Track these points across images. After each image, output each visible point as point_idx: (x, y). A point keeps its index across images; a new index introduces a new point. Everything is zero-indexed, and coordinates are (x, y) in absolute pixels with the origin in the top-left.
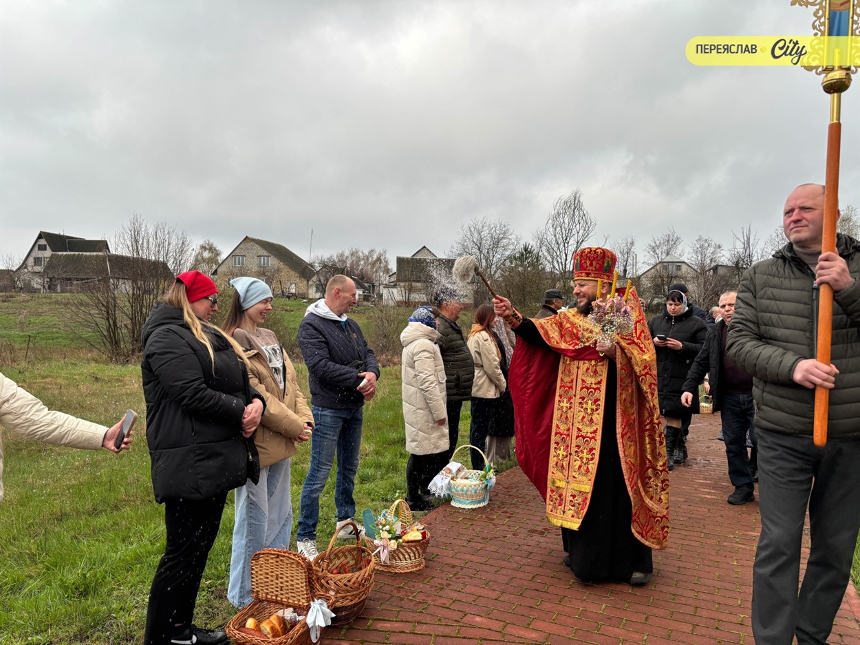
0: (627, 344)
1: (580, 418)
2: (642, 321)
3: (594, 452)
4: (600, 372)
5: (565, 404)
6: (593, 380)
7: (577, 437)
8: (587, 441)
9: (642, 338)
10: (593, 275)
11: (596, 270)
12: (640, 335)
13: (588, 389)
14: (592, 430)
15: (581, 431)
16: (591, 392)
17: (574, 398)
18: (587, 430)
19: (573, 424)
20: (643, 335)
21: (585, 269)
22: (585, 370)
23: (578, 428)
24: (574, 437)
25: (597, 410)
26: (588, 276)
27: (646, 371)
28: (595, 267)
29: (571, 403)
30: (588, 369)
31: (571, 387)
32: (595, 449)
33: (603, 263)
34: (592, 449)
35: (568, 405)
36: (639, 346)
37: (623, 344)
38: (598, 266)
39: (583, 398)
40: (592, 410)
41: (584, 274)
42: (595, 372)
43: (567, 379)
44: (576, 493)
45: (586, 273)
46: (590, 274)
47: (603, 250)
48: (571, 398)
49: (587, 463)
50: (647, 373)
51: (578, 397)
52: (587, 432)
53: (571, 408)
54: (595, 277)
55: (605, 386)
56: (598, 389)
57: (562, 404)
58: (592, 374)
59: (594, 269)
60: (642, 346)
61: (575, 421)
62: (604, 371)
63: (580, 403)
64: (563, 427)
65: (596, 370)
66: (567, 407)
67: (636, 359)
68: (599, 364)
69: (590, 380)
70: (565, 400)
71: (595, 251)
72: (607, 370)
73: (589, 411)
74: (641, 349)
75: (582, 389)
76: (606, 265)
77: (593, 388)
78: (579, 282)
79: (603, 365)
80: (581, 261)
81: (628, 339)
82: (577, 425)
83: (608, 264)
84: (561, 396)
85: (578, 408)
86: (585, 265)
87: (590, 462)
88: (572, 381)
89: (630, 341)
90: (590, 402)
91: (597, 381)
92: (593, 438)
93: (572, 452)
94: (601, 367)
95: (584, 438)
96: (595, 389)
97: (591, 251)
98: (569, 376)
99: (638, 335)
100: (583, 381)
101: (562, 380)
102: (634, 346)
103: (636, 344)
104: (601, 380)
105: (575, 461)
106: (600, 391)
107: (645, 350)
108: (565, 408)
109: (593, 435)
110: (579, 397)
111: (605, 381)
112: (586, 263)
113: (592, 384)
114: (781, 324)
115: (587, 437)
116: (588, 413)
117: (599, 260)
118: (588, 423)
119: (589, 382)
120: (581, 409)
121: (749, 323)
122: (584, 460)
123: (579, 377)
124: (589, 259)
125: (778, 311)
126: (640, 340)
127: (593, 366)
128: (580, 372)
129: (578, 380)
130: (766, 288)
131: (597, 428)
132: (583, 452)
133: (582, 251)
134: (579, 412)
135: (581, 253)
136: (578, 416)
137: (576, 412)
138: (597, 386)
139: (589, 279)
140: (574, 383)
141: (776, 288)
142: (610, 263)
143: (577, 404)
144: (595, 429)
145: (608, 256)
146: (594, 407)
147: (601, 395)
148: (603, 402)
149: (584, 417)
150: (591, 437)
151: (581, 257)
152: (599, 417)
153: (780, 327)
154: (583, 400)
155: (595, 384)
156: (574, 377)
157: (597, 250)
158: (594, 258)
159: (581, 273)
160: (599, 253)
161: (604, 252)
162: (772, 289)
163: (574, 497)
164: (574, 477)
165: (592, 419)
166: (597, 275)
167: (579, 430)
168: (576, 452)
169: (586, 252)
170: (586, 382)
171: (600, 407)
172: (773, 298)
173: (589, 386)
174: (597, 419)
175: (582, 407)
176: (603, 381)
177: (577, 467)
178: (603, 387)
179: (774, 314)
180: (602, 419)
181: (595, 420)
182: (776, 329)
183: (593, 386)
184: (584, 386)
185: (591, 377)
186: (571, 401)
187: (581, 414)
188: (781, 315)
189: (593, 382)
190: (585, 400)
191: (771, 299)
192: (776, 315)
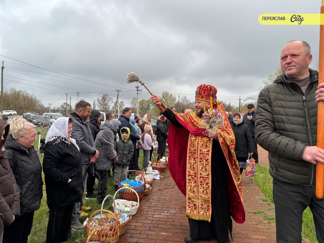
1: (201, 168)
2: (227, 120)
3: (209, 184)
4: (208, 146)
6: (206, 150)
7: (200, 177)
8: (205, 179)
9: (228, 128)
10: (204, 98)
11: (206, 96)
12: (227, 126)
13: (203, 154)
14: (207, 174)
15: (202, 175)
16: (204, 156)
17: (197, 158)
18: (204, 174)
19: (198, 171)
21: (201, 95)
22: (201, 145)
23: (200, 173)
24: (199, 178)
25: (208, 164)
26: (202, 98)
27: (232, 143)
28: (206, 94)
30: (203, 144)
31: (195, 153)
32: (209, 183)
33: (210, 93)
34: (207, 184)
35: (194, 162)
38: (207, 94)
39: (201, 159)
41: (200, 97)
42: (206, 146)
43: (192, 149)
45: (202, 97)
46: (203, 97)
47: (210, 86)
49: (206, 190)
51: (199, 158)
52: (205, 175)
54: (205, 99)
56: (208, 154)
58: (205, 147)
59: (205, 95)
60: (228, 131)
61: (199, 170)
62: (210, 145)
63: (200, 161)
64: (192, 172)
65: (207, 145)
67: (227, 138)
68: (208, 142)
69: (204, 150)
70: (193, 159)
71: (206, 86)
72: (212, 145)
73: (204, 165)
75: (200, 154)
76: (211, 93)
77: (205, 154)
78: (198, 101)
79: (210, 143)
80: (200, 90)
81: (222, 129)
82: (199, 172)
83: (212, 93)
84: (189, 157)
85: (199, 164)
86: (201, 93)
87: (208, 189)
88: (195, 150)
89: (223, 130)
90: (204, 160)
91: (207, 150)
92: (208, 178)
93: (199, 185)
94: (209, 143)
95: (203, 178)
96: (206, 154)
97: (205, 86)
98: (193, 147)
99: (226, 126)
100: (201, 150)
101: (190, 149)
102: (224, 132)
103: (226, 131)
104: (209, 150)
105: (201, 188)
106: (209, 155)
107: (230, 133)
108: (192, 163)
109: (207, 176)
111: (211, 150)
112: (202, 92)
113: (205, 152)
114: (288, 122)
115: (205, 177)
116: (204, 166)
117: (208, 91)
118: (204, 170)
119: (204, 151)
120: (200, 164)
121: (269, 121)
122: (205, 188)
123: (198, 148)
124: (204, 90)
125: (286, 114)
126: (227, 129)
127: (205, 143)
128: (199, 146)
129: (198, 150)
130: (277, 101)
131: (209, 173)
132: (204, 185)
133: (201, 86)
134: (200, 165)
135: (200, 87)
136: (200, 168)
137: (199, 165)
138: (207, 153)
139: (203, 99)
140: (197, 151)
141: (282, 100)
142: (213, 93)
143: (199, 162)
144: (208, 173)
145: (213, 90)
146: (206, 163)
147: (209, 157)
148: (211, 161)
149: (202, 168)
150: (206, 177)
151: (200, 88)
152: (209, 168)
153: (288, 124)
154: (201, 160)
155: (206, 152)
156: (196, 148)
157: (208, 86)
158: (206, 90)
159: (199, 97)
160: (209, 87)
161: (211, 87)
162: (281, 102)
163: (202, 205)
164: (201, 196)
165: (206, 169)
166: (206, 98)
167: (201, 174)
168: (201, 184)
169: (203, 87)
170: (202, 151)
171: (209, 163)
172: (282, 107)
173: (203, 153)
174: (208, 169)
175: (201, 163)
176: (210, 150)
177: (202, 191)
178: (210, 153)
179: (284, 116)
180: (211, 169)
181: (207, 169)
182: (286, 125)
183: (205, 153)
184: (201, 153)
185: (204, 148)
186: (196, 160)
187: (201, 166)
188: (288, 117)
189: (205, 151)
190: (202, 160)
191: (281, 107)
192: (285, 117)
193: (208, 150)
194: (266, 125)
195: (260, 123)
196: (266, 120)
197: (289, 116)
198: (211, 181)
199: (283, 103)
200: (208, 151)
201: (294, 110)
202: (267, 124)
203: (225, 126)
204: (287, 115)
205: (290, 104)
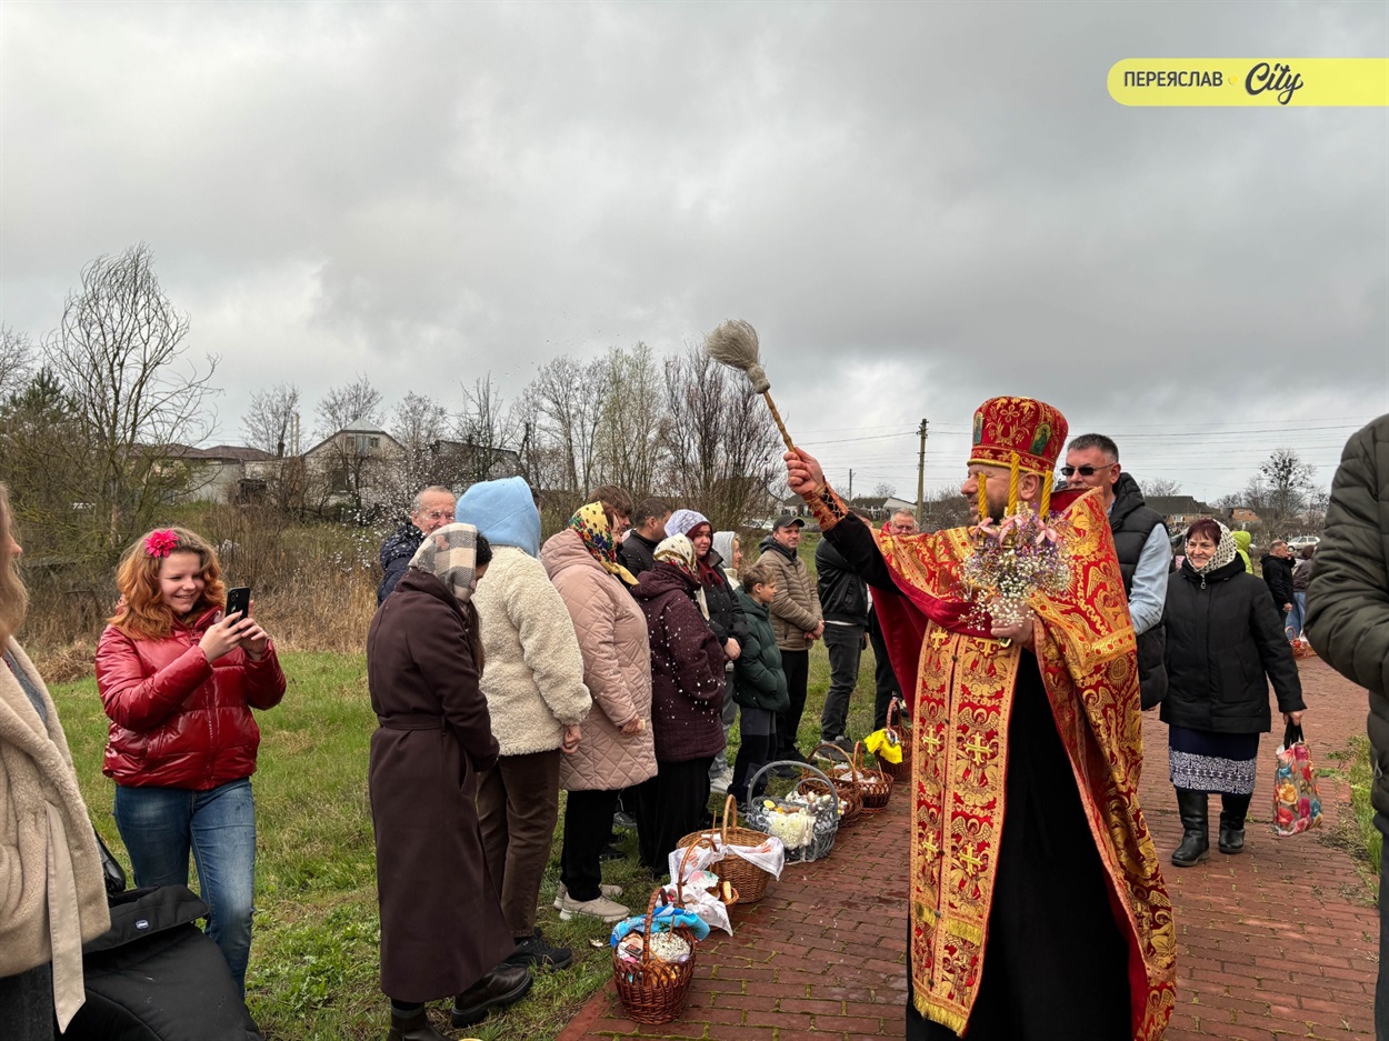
0: (1063, 613)
1: (961, 773)
3: (987, 851)
4: (1000, 672)
5: (931, 740)
6: (986, 690)
7: (955, 815)
8: (973, 824)
9: (1098, 601)
10: (1007, 457)
11: (1015, 446)
12: (1095, 593)
13: (974, 707)
14: (985, 801)
15: (962, 803)
16: (980, 714)
17: (946, 726)
18: (974, 801)
19: (946, 785)
20: (1101, 593)
21: (992, 443)
22: (969, 664)
23: (956, 796)
24: (948, 815)
25: (993, 756)
26: (995, 458)
28: (1014, 441)
29: (942, 737)
30: (975, 663)
31: (941, 702)
33: (1032, 432)
34: (982, 846)
35: (937, 742)
36: (1088, 620)
37: (1052, 613)
38: (1019, 439)
39: (964, 729)
40: (983, 755)
41: (987, 453)
42: (991, 671)
43: (933, 684)
44: (957, 944)
45: (993, 451)
46: (1000, 452)
47: (1036, 404)
48: (939, 727)
49: (975, 877)
50: (1100, 683)
51: (954, 724)
52: (975, 806)
53: (942, 748)
55: (1009, 703)
56: (995, 708)
57: (926, 739)
58: (983, 675)
60: (1095, 618)
61: (951, 779)
62: (1009, 669)
63: (959, 739)
64: (930, 790)
65: (992, 667)
66: (934, 746)
67: (1074, 650)
68: (1000, 653)
69: (982, 690)
70: (931, 730)
71: (1017, 405)
72: (1015, 669)
73: (978, 759)
74: (1092, 625)
75: (962, 706)
76: (1037, 437)
77: (984, 707)
78: (979, 468)
79: (1008, 657)
80: (985, 422)
81: (1066, 602)
82: (953, 788)
83: (1044, 435)
84: (923, 720)
85: (953, 749)
86: (991, 434)
87: (981, 875)
88: (942, 689)
89: (1069, 607)
90: (978, 738)
91: (993, 691)
92: (987, 819)
93: (945, 850)
94: (1004, 661)
95: (967, 817)
96: (989, 710)
97: (1009, 403)
98: (936, 676)
99: (1089, 593)
100: (964, 689)
101: (925, 684)
102: (1075, 616)
103: (1083, 614)
104: (1003, 689)
105: (953, 868)
106: (999, 713)
107: (1102, 628)
108: (931, 746)
109: (987, 813)
110: (955, 727)
111: (1011, 692)
112: (994, 428)
113: (982, 696)
115: (974, 817)
116: (975, 763)
117: (1024, 425)
118: (975, 784)
119: (978, 694)
120: (961, 753)
122: (970, 869)
123: (955, 681)
124: (1003, 422)
126: (1093, 606)
127: (986, 658)
128: (959, 670)
129: (955, 686)
131: (995, 799)
132: (965, 851)
133: (992, 404)
134: (958, 759)
135: (990, 406)
136: (957, 769)
137: (952, 759)
138: (993, 702)
139: (998, 463)
140: (947, 692)
142: (1049, 434)
143: (953, 741)
144: (991, 799)
145: (1045, 419)
146: (987, 749)
147: (1002, 723)
148: (1005, 741)
149: (967, 772)
150: (981, 816)
151: (987, 414)
152: (997, 772)
154: (965, 731)
155: (990, 698)
156: (946, 679)
157: (1023, 404)
158: (1014, 419)
159: (982, 450)
160: (1026, 410)
161: (1037, 409)
163: (952, 950)
164: (951, 905)
165: (983, 777)
167: (958, 799)
168: (954, 848)
169: (998, 406)
170: (969, 693)
171: (1000, 750)
173: (975, 702)
174: (994, 778)
175: (963, 749)
176: (1006, 691)
177: (956, 883)
178: (1006, 704)
180: (1003, 778)
181: (989, 780)
183: (986, 701)
184: (966, 701)
185: (981, 681)
186: (942, 733)
187: (963, 764)
189: (985, 694)
190: (968, 733)
193: (999, 689)
198: (998, 836)
200: (999, 695)
203: (1085, 593)
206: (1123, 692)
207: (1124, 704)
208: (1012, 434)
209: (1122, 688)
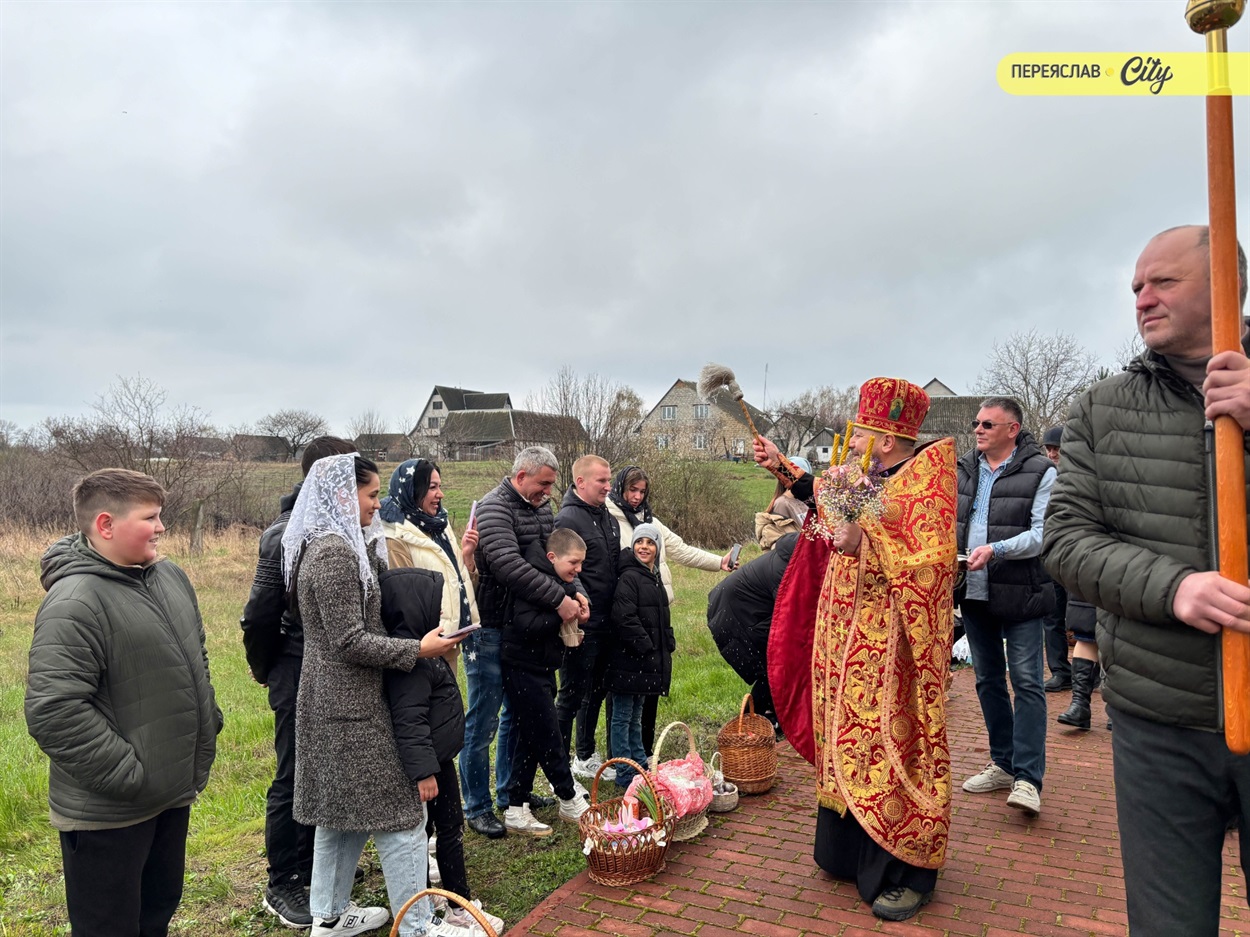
4: (852, 579)
6: (845, 591)
7: (831, 675)
10: (872, 422)
11: (877, 415)
12: (914, 522)
15: (835, 666)
22: (838, 573)
23: (832, 662)
24: (828, 675)
25: (849, 636)
26: (865, 423)
28: (877, 410)
30: (841, 573)
31: (827, 598)
33: (889, 404)
35: (825, 625)
38: (881, 409)
40: (845, 636)
42: (848, 578)
46: (868, 419)
47: (894, 383)
48: (826, 614)
53: (826, 629)
54: (874, 426)
56: (852, 605)
57: (820, 622)
58: (845, 580)
59: (874, 412)
61: (829, 650)
65: (848, 574)
69: (842, 591)
70: (823, 617)
71: (880, 385)
73: (842, 637)
75: (834, 603)
76: (893, 408)
77: (845, 603)
79: (857, 567)
82: (830, 656)
83: (898, 406)
84: (821, 610)
85: (830, 630)
86: (864, 406)
88: (828, 589)
90: (842, 624)
91: (849, 592)
93: (826, 698)
96: (848, 606)
97: (876, 383)
99: (910, 522)
100: (835, 590)
104: (854, 591)
106: (853, 608)
110: (831, 615)
112: (865, 401)
113: (843, 596)
114: (1143, 504)
117: (884, 399)
118: (841, 655)
120: (834, 633)
121: (1084, 500)
123: (832, 584)
124: (870, 397)
125: (1137, 478)
127: (847, 569)
128: (834, 577)
129: (832, 587)
130: (1113, 432)
134: (832, 637)
138: (851, 600)
139: (867, 427)
141: (1132, 431)
143: (830, 625)
145: (899, 395)
146: (846, 631)
153: (1142, 509)
155: (847, 596)
156: (829, 582)
157: (884, 383)
158: (876, 395)
160: (886, 387)
161: (894, 387)
162: (1123, 434)
166: (878, 422)
168: (832, 696)
170: (837, 593)
172: (1126, 452)
173: (839, 598)
179: (1129, 484)
182: (1135, 514)
183: (845, 599)
184: (836, 598)
185: (843, 584)
186: (826, 619)
188: (1142, 486)
189: (845, 594)
191: (1123, 454)
192: (1134, 486)
193: (852, 591)
194: (1071, 513)
195: (1057, 508)
196: (1073, 499)
197: (1147, 484)
199: (1132, 438)
200: (852, 595)
201: (1166, 463)
202: (1076, 510)
203: (908, 522)
204: (1140, 481)
205: (1151, 441)
206: (933, 595)
207: (935, 603)
208: (875, 406)
209: (932, 592)
